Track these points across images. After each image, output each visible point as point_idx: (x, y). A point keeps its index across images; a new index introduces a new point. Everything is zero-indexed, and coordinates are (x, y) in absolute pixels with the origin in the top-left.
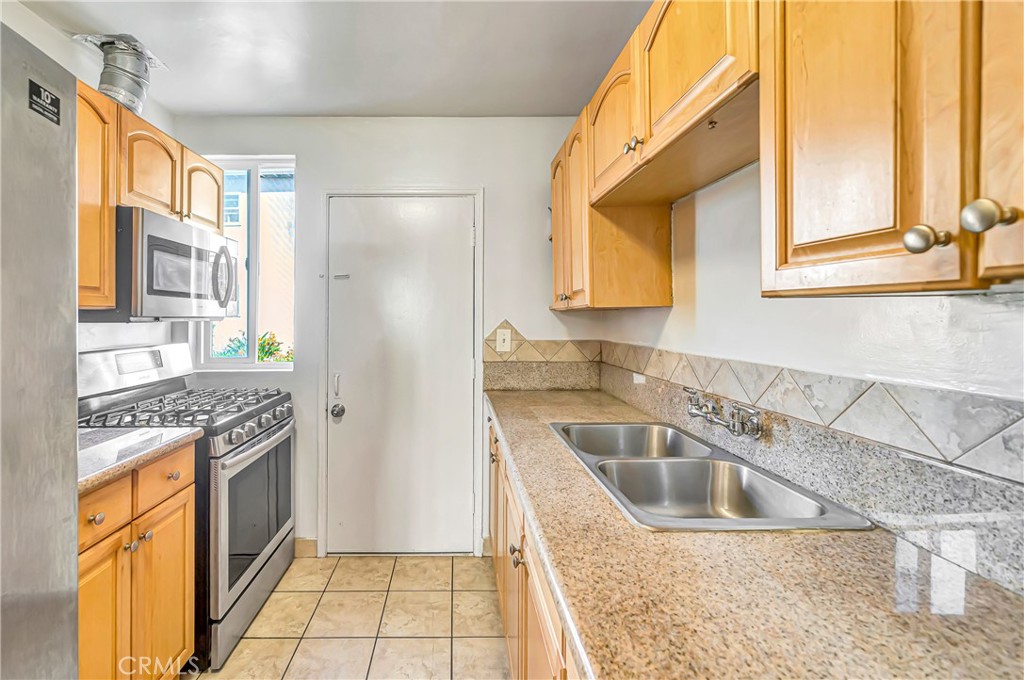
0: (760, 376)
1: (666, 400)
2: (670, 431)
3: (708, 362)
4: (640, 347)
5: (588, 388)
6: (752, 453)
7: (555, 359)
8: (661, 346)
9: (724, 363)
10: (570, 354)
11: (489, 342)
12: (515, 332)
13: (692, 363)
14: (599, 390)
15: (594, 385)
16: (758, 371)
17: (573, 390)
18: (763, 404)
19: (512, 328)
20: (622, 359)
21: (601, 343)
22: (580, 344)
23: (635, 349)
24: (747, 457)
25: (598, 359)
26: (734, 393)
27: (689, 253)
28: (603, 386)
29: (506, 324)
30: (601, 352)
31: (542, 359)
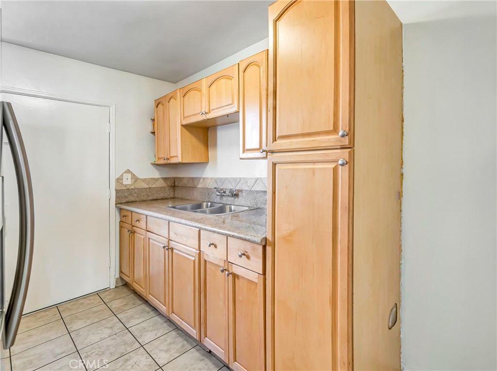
0: (236, 181)
1: (207, 194)
2: (209, 203)
3: (221, 179)
4: (195, 178)
5: (169, 197)
6: (234, 202)
7: (154, 186)
8: (204, 176)
9: (226, 179)
10: (161, 184)
11: (119, 180)
12: (133, 176)
13: (216, 180)
14: (173, 198)
15: (172, 196)
16: (235, 179)
17: (163, 199)
18: (237, 188)
19: (132, 173)
20: (186, 184)
21: (174, 178)
22: (165, 179)
23: (193, 179)
24: (233, 204)
25: (173, 185)
26: (229, 186)
27: (215, 145)
28: (176, 196)
29: (128, 171)
30: (174, 182)
31: (147, 187)
